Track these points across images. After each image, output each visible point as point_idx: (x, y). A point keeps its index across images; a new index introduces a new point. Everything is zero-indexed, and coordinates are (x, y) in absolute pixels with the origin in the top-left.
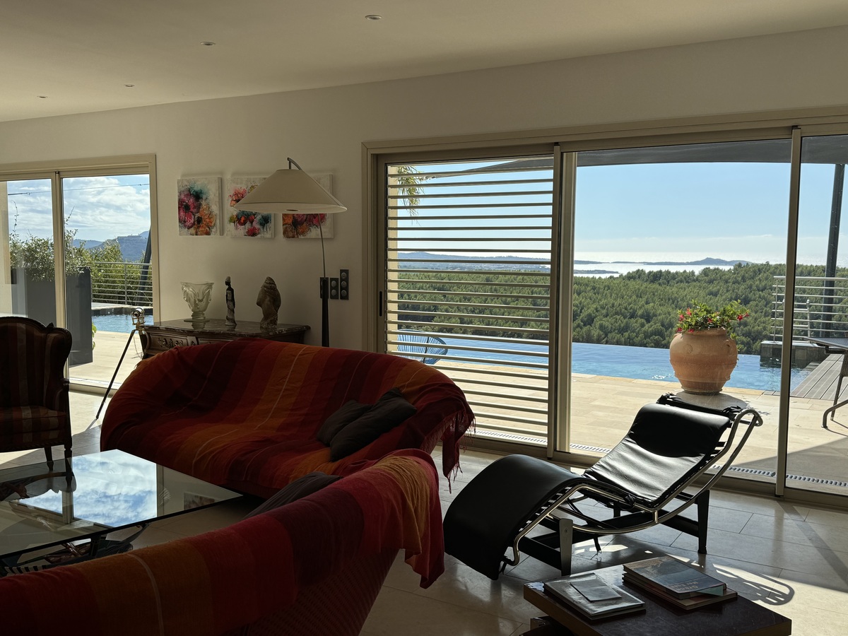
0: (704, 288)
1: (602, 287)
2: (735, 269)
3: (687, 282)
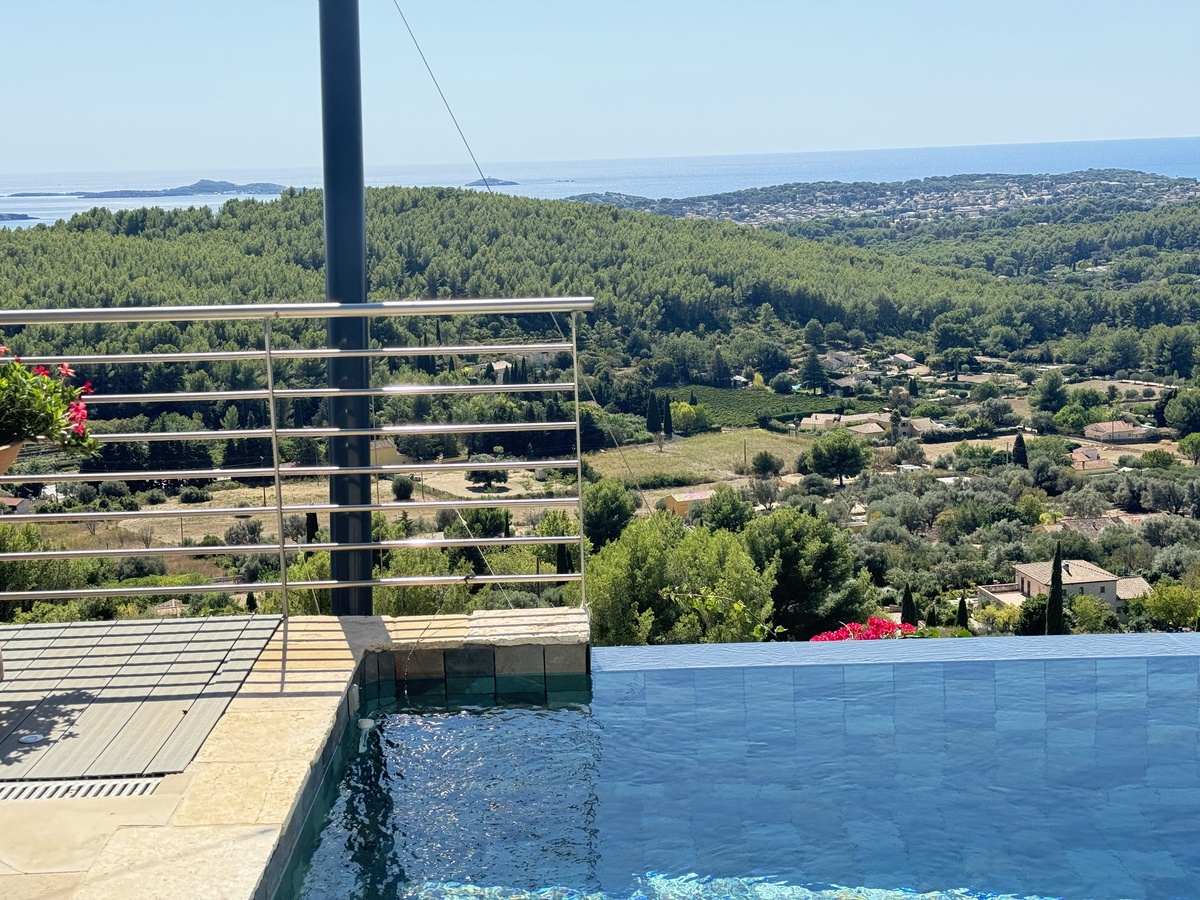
0: (235, 241)
1: (29, 249)
2: (285, 201)
3: (200, 230)
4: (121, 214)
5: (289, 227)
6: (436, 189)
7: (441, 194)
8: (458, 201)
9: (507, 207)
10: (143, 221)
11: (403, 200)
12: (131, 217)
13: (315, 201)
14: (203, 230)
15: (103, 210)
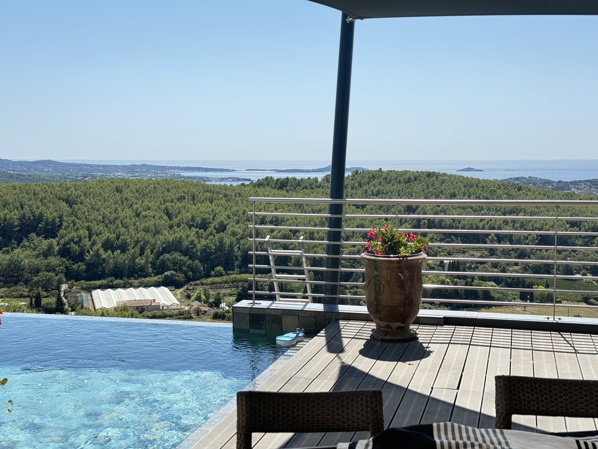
1: (233, 194)
2: (353, 176)
3: (312, 188)
4: (278, 180)
5: (352, 188)
6: (426, 172)
7: (429, 175)
8: (437, 178)
9: (462, 182)
10: (287, 183)
11: (409, 177)
12: (282, 181)
13: (367, 176)
14: (313, 188)
15: (271, 177)
